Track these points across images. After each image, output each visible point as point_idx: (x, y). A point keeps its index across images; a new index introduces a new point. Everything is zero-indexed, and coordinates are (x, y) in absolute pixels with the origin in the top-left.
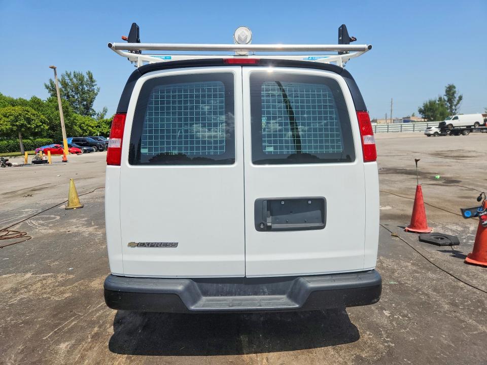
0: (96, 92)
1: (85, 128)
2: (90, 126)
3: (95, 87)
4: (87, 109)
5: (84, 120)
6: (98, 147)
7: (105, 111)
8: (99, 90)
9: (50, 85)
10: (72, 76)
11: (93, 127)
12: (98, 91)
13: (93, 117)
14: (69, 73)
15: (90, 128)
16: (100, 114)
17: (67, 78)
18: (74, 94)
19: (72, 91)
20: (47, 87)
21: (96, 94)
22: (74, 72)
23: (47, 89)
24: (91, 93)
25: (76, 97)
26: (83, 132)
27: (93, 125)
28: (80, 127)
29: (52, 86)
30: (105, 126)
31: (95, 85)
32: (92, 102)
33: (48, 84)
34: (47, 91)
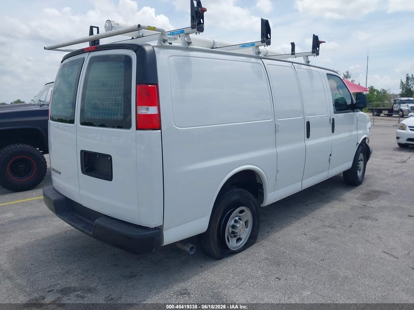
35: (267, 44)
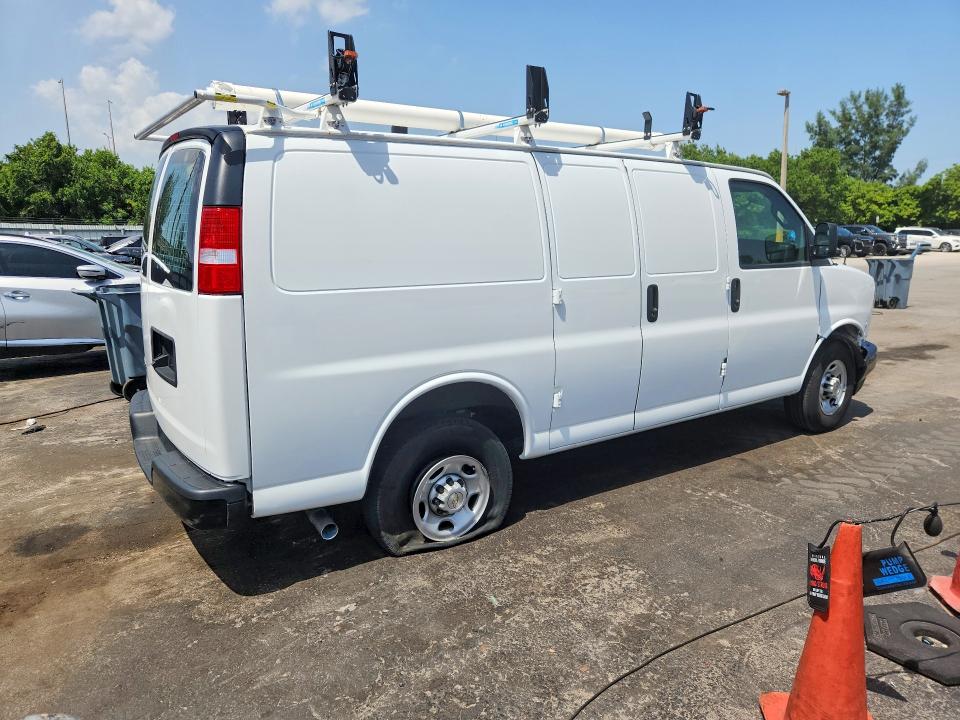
0: (905, 126)
1: (863, 207)
2: (876, 203)
3: (906, 118)
4: (880, 167)
5: (864, 190)
6: (852, 249)
7: (921, 168)
8: (912, 123)
9: (816, 124)
10: (863, 99)
11: (880, 205)
12: (912, 125)
13: (889, 182)
14: (857, 93)
15: (874, 207)
16: (907, 175)
17: (850, 106)
18: (858, 138)
19: (857, 131)
20: (809, 129)
21: (905, 133)
22: (868, 92)
23: (809, 132)
24: (896, 130)
25: (862, 143)
26: (858, 217)
27: (881, 200)
28: (855, 205)
29: (820, 125)
30: (909, 202)
31: (907, 112)
32: (893, 150)
33: (813, 122)
34: (808, 135)
35: (537, 120)
